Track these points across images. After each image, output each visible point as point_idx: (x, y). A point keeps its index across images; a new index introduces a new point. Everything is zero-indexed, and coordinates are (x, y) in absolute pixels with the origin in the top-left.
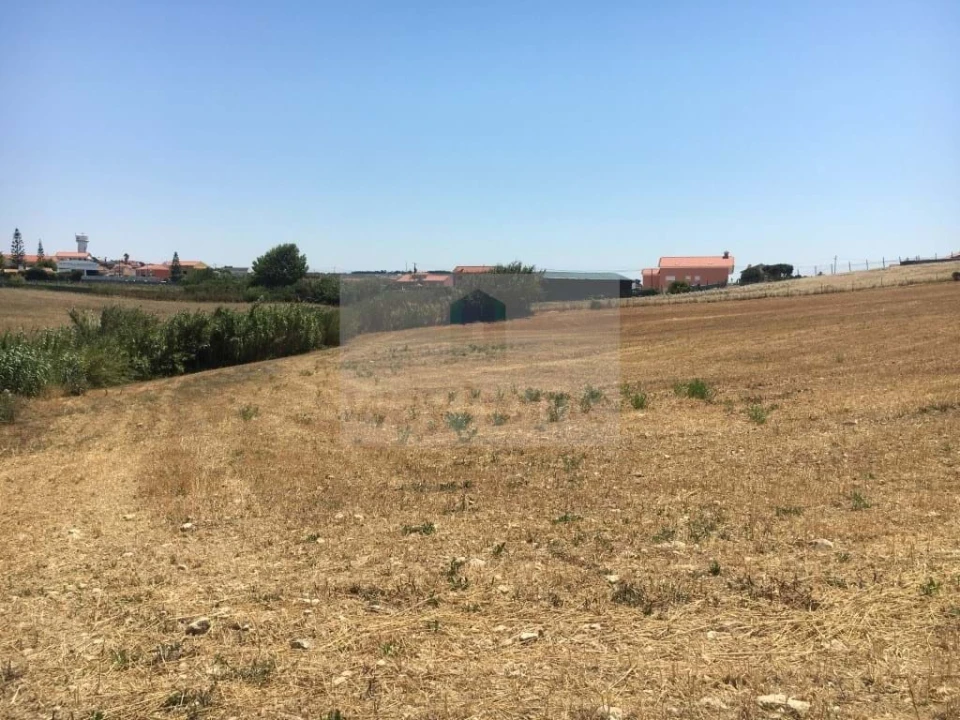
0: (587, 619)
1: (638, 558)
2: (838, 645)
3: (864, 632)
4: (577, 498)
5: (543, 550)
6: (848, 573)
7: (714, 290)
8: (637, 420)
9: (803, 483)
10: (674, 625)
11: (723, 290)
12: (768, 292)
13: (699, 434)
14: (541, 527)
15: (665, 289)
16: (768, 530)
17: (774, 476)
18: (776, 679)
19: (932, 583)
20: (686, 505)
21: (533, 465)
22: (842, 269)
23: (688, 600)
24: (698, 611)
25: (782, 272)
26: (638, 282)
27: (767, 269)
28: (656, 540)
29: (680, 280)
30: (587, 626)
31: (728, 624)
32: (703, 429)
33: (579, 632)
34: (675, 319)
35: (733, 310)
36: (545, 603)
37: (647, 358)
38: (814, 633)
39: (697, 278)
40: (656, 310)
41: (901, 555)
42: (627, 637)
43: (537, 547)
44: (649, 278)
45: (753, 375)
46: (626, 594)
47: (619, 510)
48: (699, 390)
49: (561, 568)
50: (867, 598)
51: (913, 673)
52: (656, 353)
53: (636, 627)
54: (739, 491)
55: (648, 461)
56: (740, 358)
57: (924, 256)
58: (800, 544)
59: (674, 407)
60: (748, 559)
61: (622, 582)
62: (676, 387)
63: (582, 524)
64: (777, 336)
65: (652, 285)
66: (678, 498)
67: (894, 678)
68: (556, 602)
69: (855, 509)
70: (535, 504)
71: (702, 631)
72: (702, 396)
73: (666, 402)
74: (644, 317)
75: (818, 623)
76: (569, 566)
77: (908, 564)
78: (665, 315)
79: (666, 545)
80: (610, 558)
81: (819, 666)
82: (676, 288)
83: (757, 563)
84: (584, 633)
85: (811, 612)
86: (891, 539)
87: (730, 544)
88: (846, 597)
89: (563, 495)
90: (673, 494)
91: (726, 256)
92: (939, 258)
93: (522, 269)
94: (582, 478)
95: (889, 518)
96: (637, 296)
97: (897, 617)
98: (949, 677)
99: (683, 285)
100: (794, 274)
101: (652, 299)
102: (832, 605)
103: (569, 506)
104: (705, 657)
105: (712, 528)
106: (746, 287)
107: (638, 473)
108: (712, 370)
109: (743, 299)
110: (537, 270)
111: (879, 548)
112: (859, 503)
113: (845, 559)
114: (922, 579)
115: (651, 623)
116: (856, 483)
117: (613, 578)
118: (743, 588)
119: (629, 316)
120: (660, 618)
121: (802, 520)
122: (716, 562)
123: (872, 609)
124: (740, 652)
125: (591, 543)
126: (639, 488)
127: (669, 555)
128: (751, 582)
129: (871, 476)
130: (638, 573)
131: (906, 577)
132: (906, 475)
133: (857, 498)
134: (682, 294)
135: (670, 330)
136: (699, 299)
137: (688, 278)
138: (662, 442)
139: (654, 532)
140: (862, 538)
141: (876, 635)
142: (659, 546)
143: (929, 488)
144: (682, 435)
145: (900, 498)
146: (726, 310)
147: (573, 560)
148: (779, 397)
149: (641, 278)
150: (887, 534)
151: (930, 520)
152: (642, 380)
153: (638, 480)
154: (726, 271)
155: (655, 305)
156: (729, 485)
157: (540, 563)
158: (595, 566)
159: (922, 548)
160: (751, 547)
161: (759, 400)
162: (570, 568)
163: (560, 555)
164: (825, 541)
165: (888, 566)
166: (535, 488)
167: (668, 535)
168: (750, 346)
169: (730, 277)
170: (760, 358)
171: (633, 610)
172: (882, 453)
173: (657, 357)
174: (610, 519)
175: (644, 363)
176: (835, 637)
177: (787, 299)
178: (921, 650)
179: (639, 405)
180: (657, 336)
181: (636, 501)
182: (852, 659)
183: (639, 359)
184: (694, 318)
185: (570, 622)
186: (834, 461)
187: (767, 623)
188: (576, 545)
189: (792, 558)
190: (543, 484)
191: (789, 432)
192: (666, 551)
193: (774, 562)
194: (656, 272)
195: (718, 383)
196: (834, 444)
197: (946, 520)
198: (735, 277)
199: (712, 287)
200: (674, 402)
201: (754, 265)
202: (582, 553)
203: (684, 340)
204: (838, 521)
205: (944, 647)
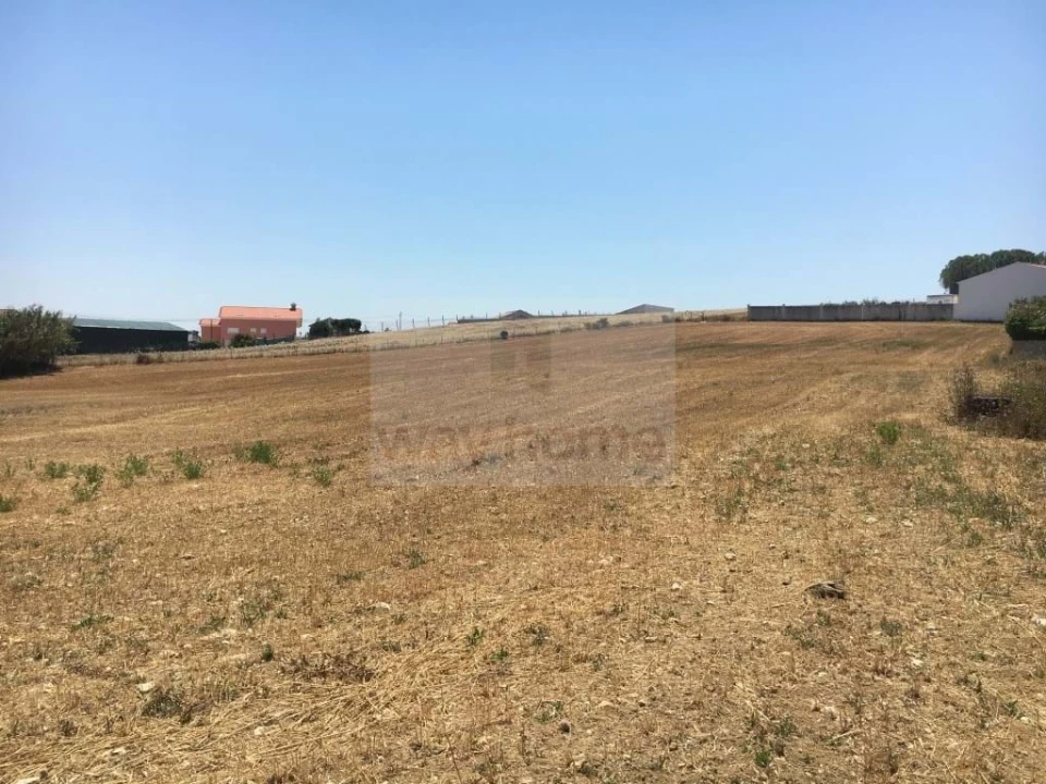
0: (108, 745)
1: (180, 656)
2: (390, 714)
3: (415, 695)
4: (108, 593)
5: (56, 667)
6: (401, 636)
7: (282, 345)
8: (190, 492)
9: (366, 545)
10: (217, 729)
11: (292, 345)
12: (337, 347)
13: (261, 503)
14: (56, 637)
15: (227, 342)
16: (327, 601)
17: (337, 541)
18: (326, 766)
19: (477, 632)
20: (241, 585)
21: (51, 558)
22: (406, 326)
23: (235, 695)
24: (245, 707)
25: (349, 327)
26: (195, 333)
27: (336, 323)
28: (203, 631)
29: (244, 333)
30: (108, 752)
31: (277, 714)
32: (266, 496)
33: (97, 763)
34: (239, 376)
35: (302, 366)
36: (54, 735)
37: (206, 420)
38: (367, 705)
39: (263, 331)
40: (216, 366)
41: (451, 608)
42: (158, 755)
43: (48, 664)
44: (209, 329)
45: (321, 434)
46: (161, 704)
47: (160, 602)
48: (262, 454)
49: (78, 686)
50: (420, 658)
51: (457, 728)
52: (217, 414)
53: (170, 741)
54: (300, 562)
55: (201, 539)
56: (309, 417)
57: (477, 315)
58: (358, 612)
59: (234, 474)
60: (304, 636)
61: (158, 689)
62: (238, 452)
63: (110, 626)
64: (345, 393)
65: (211, 338)
66: (233, 578)
67: (440, 736)
68: (68, 730)
69: (413, 566)
70: (50, 609)
71: (248, 729)
72: (267, 460)
73: (225, 468)
74: (201, 373)
75: (371, 695)
76: (89, 682)
77: (457, 617)
78: (228, 371)
79: (215, 635)
80: (144, 663)
81: (369, 741)
82: (240, 341)
83: (314, 640)
84: (104, 762)
85: (365, 684)
86: (443, 593)
87: (286, 623)
88: (399, 661)
89: (91, 593)
90: (227, 574)
91: (293, 308)
92: (489, 317)
93: (43, 314)
94: (116, 568)
95: (442, 572)
96: (194, 349)
97: (445, 672)
98: (489, 725)
99: (247, 338)
100: (362, 329)
101: (212, 353)
102: (385, 672)
103: (96, 606)
104: (250, 759)
105: (269, 607)
106: (316, 342)
107: (187, 555)
108: (279, 431)
109: (312, 354)
110: (65, 316)
111: (431, 604)
112: (416, 559)
113: (400, 620)
114: (469, 631)
115: (189, 733)
116: (416, 540)
117: (145, 687)
118: (297, 671)
119: (184, 373)
120: (200, 724)
121: (363, 584)
122: (268, 646)
123: (423, 669)
124: (289, 744)
125: (121, 648)
126: (186, 574)
127: (217, 647)
128: (305, 662)
129: (429, 532)
130: (178, 675)
131: (455, 630)
132: (459, 527)
133: (415, 555)
134: (247, 348)
135: (234, 388)
136: (265, 354)
137: (253, 330)
138: (219, 515)
139: (201, 623)
140: (417, 596)
141: (425, 696)
142: (206, 638)
143: (479, 538)
144: (242, 506)
145: (454, 550)
146: (294, 366)
147: (96, 673)
148: (346, 456)
149: (198, 329)
150: (441, 588)
151: (478, 569)
152: (198, 445)
153: (186, 563)
154: (295, 324)
155: (216, 359)
156: (291, 556)
157: (50, 685)
158: (124, 675)
159: (470, 598)
160: (309, 621)
161: (325, 461)
162: (92, 683)
163: (79, 670)
164: (384, 604)
165: (440, 620)
166: (51, 588)
167: (217, 623)
168: (320, 404)
169: (298, 330)
170: (329, 417)
171: (169, 720)
172: (439, 507)
173: (218, 418)
174: (149, 614)
175: (202, 425)
176: (387, 705)
177: (354, 355)
178: (466, 703)
179: (193, 474)
180: (218, 395)
181: (184, 588)
182: (402, 726)
183: (197, 421)
184: (261, 375)
185: (85, 753)
186: (397, 520)
187: (319, 704)
188: (101, 653)
189: (349, 627)
190: (62, 582)
191: (355, 493)
192: (213, 642)
193: (331, 635)
194: (216, 323)
195: (285, 445)
196: (397, 502)
197: (491, 567)
198: (303, 331)
199: (280, 341)
200: (235, 469)
201: (322, 318)
202: (108, 663)
203: (249, 399)
204: (395, 581)
205: (486, 695)
